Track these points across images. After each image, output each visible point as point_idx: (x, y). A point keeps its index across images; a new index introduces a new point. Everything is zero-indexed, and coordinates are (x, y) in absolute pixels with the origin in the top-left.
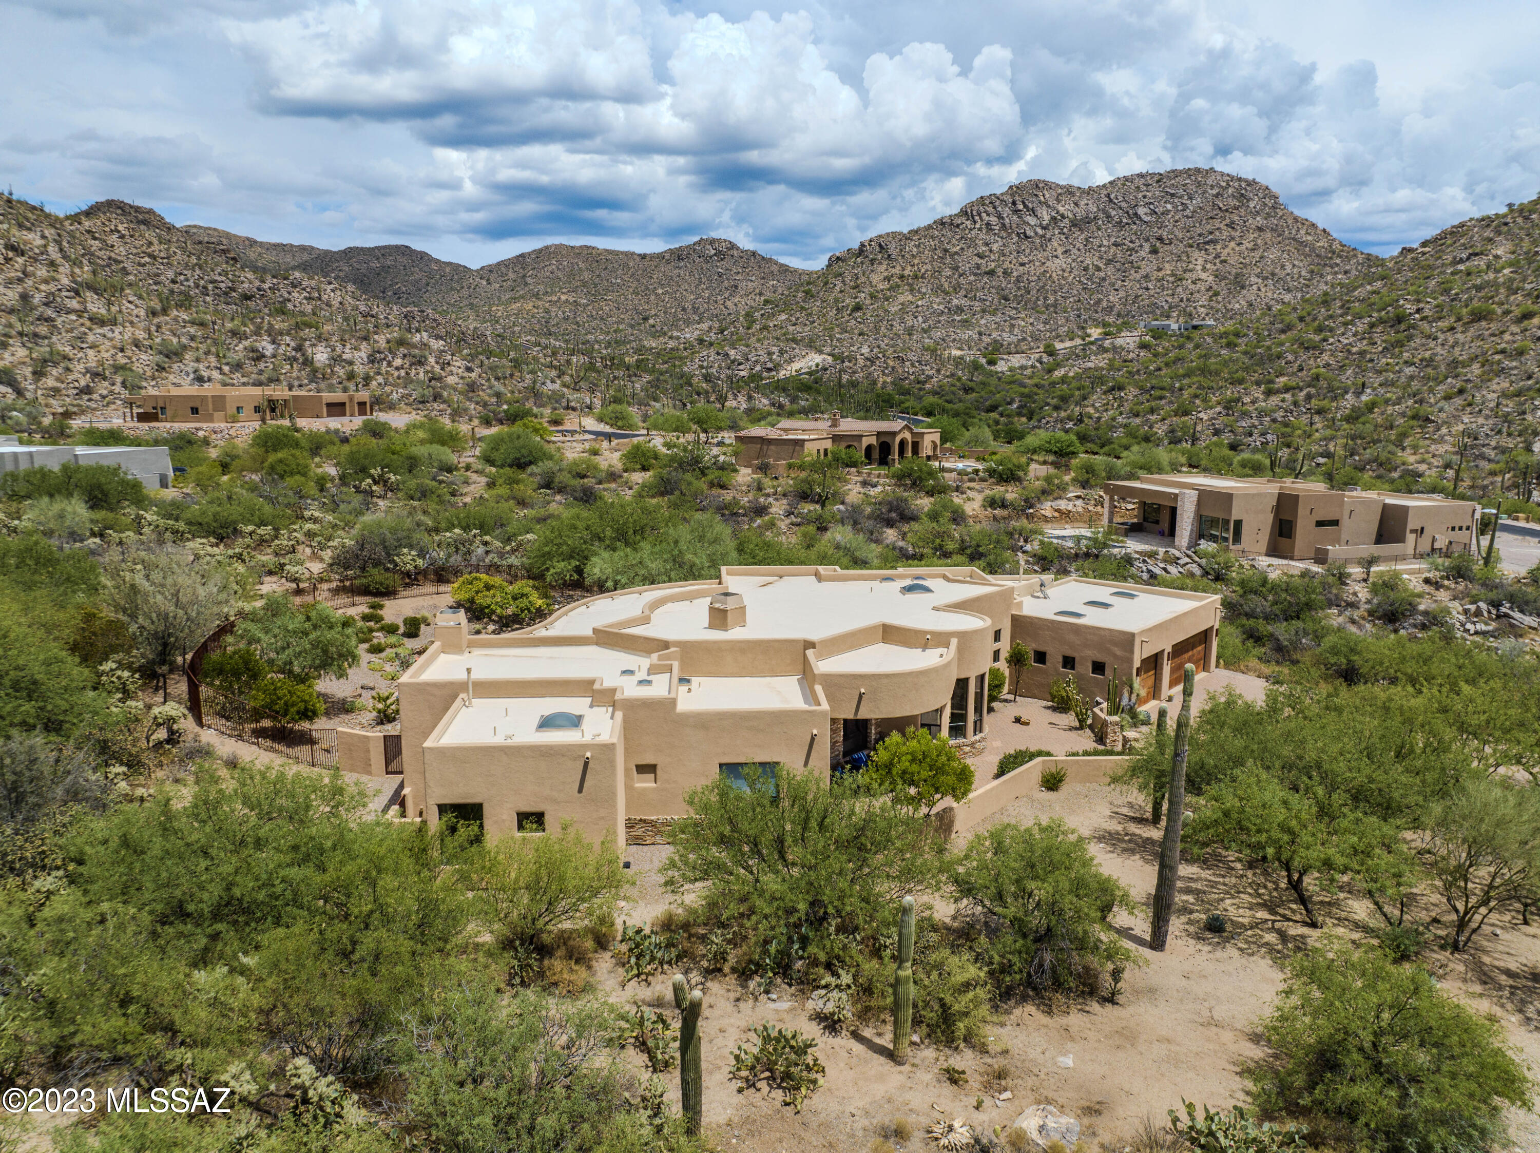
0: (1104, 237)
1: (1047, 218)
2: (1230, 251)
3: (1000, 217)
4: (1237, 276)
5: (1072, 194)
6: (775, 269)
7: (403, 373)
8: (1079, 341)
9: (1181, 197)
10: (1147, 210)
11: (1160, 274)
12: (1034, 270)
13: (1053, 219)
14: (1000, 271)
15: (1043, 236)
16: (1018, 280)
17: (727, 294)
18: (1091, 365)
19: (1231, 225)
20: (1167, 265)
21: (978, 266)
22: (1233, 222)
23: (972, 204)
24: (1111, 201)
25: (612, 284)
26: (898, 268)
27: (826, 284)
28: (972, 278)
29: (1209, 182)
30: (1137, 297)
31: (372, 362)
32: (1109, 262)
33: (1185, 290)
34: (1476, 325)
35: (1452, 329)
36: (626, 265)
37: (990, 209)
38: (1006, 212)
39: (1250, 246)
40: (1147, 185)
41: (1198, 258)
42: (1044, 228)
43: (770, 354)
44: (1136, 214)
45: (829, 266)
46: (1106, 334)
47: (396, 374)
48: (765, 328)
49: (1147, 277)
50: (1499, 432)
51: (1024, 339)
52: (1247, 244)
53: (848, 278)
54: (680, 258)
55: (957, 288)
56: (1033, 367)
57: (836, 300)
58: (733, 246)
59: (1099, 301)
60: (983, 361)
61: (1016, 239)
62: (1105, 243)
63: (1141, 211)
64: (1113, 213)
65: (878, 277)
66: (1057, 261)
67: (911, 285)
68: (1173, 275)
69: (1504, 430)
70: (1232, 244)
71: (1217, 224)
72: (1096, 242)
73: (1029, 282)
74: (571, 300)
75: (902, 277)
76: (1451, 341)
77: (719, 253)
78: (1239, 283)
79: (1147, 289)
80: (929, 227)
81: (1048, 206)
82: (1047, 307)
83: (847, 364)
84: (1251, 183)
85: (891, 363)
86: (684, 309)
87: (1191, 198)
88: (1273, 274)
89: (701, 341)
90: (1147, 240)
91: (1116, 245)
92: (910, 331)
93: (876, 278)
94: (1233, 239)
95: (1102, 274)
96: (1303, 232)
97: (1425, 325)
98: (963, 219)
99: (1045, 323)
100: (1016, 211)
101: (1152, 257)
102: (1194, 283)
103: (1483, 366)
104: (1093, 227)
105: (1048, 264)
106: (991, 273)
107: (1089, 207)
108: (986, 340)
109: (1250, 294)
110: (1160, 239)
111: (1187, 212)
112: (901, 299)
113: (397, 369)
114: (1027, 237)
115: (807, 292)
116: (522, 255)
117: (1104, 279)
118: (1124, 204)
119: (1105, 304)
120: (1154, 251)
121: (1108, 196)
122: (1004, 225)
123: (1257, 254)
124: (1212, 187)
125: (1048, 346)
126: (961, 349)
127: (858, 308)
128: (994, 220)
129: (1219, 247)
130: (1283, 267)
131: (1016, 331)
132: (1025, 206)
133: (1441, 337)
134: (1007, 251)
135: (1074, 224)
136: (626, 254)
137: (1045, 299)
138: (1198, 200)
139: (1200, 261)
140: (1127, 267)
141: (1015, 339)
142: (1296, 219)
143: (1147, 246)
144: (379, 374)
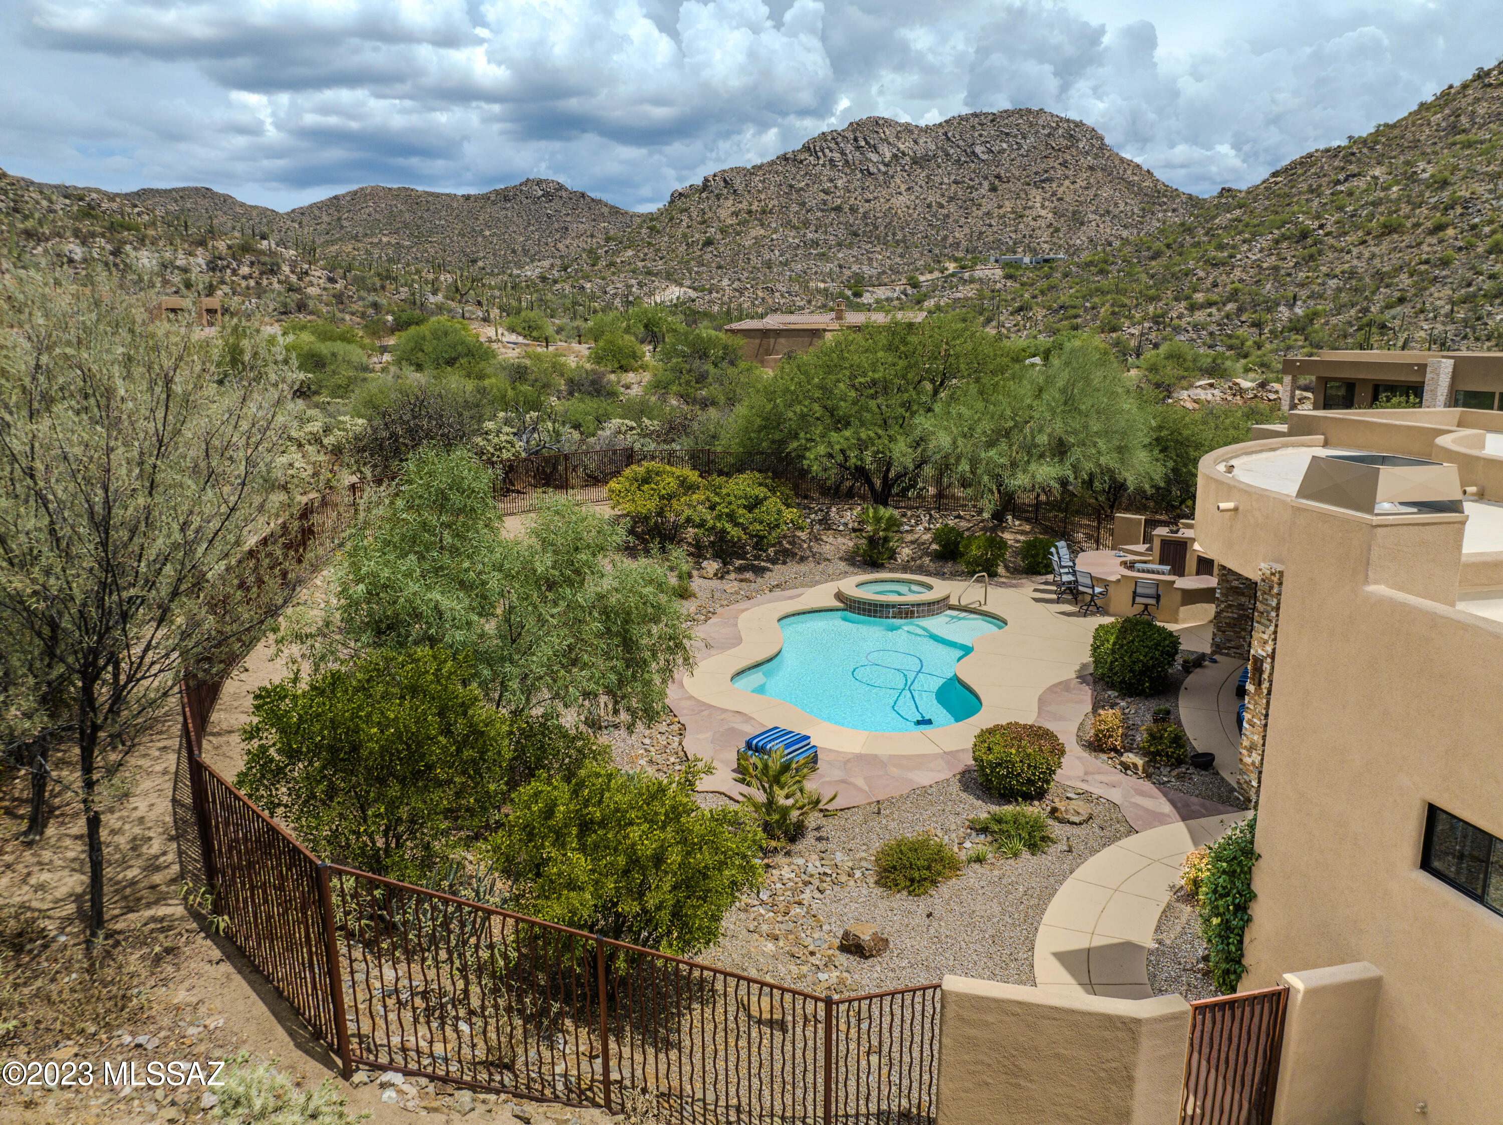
0: (945, 175)
1: (888, 156)
2: (1064, 189)
3: (843, 153)
4: (1074, 213)
5: (911, 132)
6: (605, 210)
7: (252, 283)
8: (937, 274)
9: (1016, 136)
10: (983, 149)
11: (1001, 211)
12: (880, 206)
13: (895, 156)
14: (846, 208)
15: (885, 173)
16: (865, 216)
17: (558, 236)
18: (959, 295)
19: (1064, 164)
20: (1007, 203)
21: (825, 202)
22: (1066, 161)
23: (814, 140)
24: (948, 139)
25: (437, 226)
26: (745, 203)
27: (671, 219)
28: (819, 214)
29: (1041, 122)
30: (981, 233)
31: (213, 270)
32: (951, 199)
33: (1027, 226)
34: (1388, 238)
35: (1364, 242)
36: (449, 206)
37: (833, 145)
38: (849, 148)
39: (1084, 184)
40: (982, 125)
41: (1036, 195)
42: (886, 165)
43: (628, 287)
44: (973, 152)
45: (672, 202)
46: (963, 268)
47: (244, 284)
48: (612, 264)
49: (988, 214)
50: (1465, 337)
51: (884, 272)
52: (1081, 183)
53: (695, 214)
54: (506, 199)
55: (806, 223)
56: (898, 299)
57: (685, 236)
58: (561, 187)
59: (945, 238)
60: (849, 293)
61: (859, 175)
62: (946, 180)
63: (979, 149)
64: (952, 151)
65: (726, 210)
66: (901, 198)
67: (760, 220)
68: (1013, 212)
69: (1470, 335)
70: (1067, 182)
71: (1051, 162)
72: (938, 179)
73: (876, 218)
74: (393, 241)
75: (750, 212)
76: (1367, 255)
77: (546, 194)
78: (1077, 220)
79: (990, 226)
80: (772, 163)
81: (889, 143)
82: (897, 242)
83: (714, 295)
84: (1079, 125)
85: (760, 294)
86: (514, 251)
87: (1024, 138)
88: (1108, 212)
89: (544, 279)
90: (986, 178)
91: (956, 182)
92: (769, 265)
93: (723, 213)
94: (1067, 177)
95: (945, 211)
96: (1129, 172)
97: (1331, 241)
98: (807, 155)
99: (902, 256)
100: (858, 148)
101: (992, 195)
102: (1034, 219)
103: (1411, 276)
104: (933, 164)
105: (893, 200)
106: (838, 209)
107: (927, 145)
108: (847, 273)
109: (1089, 230)
110: (998, 177)
111: (1022, 151)
112: (753, 233)
113: (245, 278)
114: (870, 174)
115: (652, 229)
116: (336, 198)
117: (947, 216)
118: (961, 143)
119: (950, 240)
120: (993, 189)
121: (946, 134)
122: (847, 161)
123: (1091, 192)
124: (1044, 127)
125: (910, 279)
126: (823, 281)
127: (709, 242)
128: (837, 156)
129: (1054, 185)
130: (1116, 205)
131: (875, 264)
132: (867, 143)
133: (1355, 251)
134: (851, 187)
135: (915, 161)
136: (448, 195)
137: (894, 234)
138: (1031, 140)
139: (1038, 199)
140: (969, 205)
141: (874, 272)
142: (1122, 160)
143: (986, 184)
144: (223, 282)
